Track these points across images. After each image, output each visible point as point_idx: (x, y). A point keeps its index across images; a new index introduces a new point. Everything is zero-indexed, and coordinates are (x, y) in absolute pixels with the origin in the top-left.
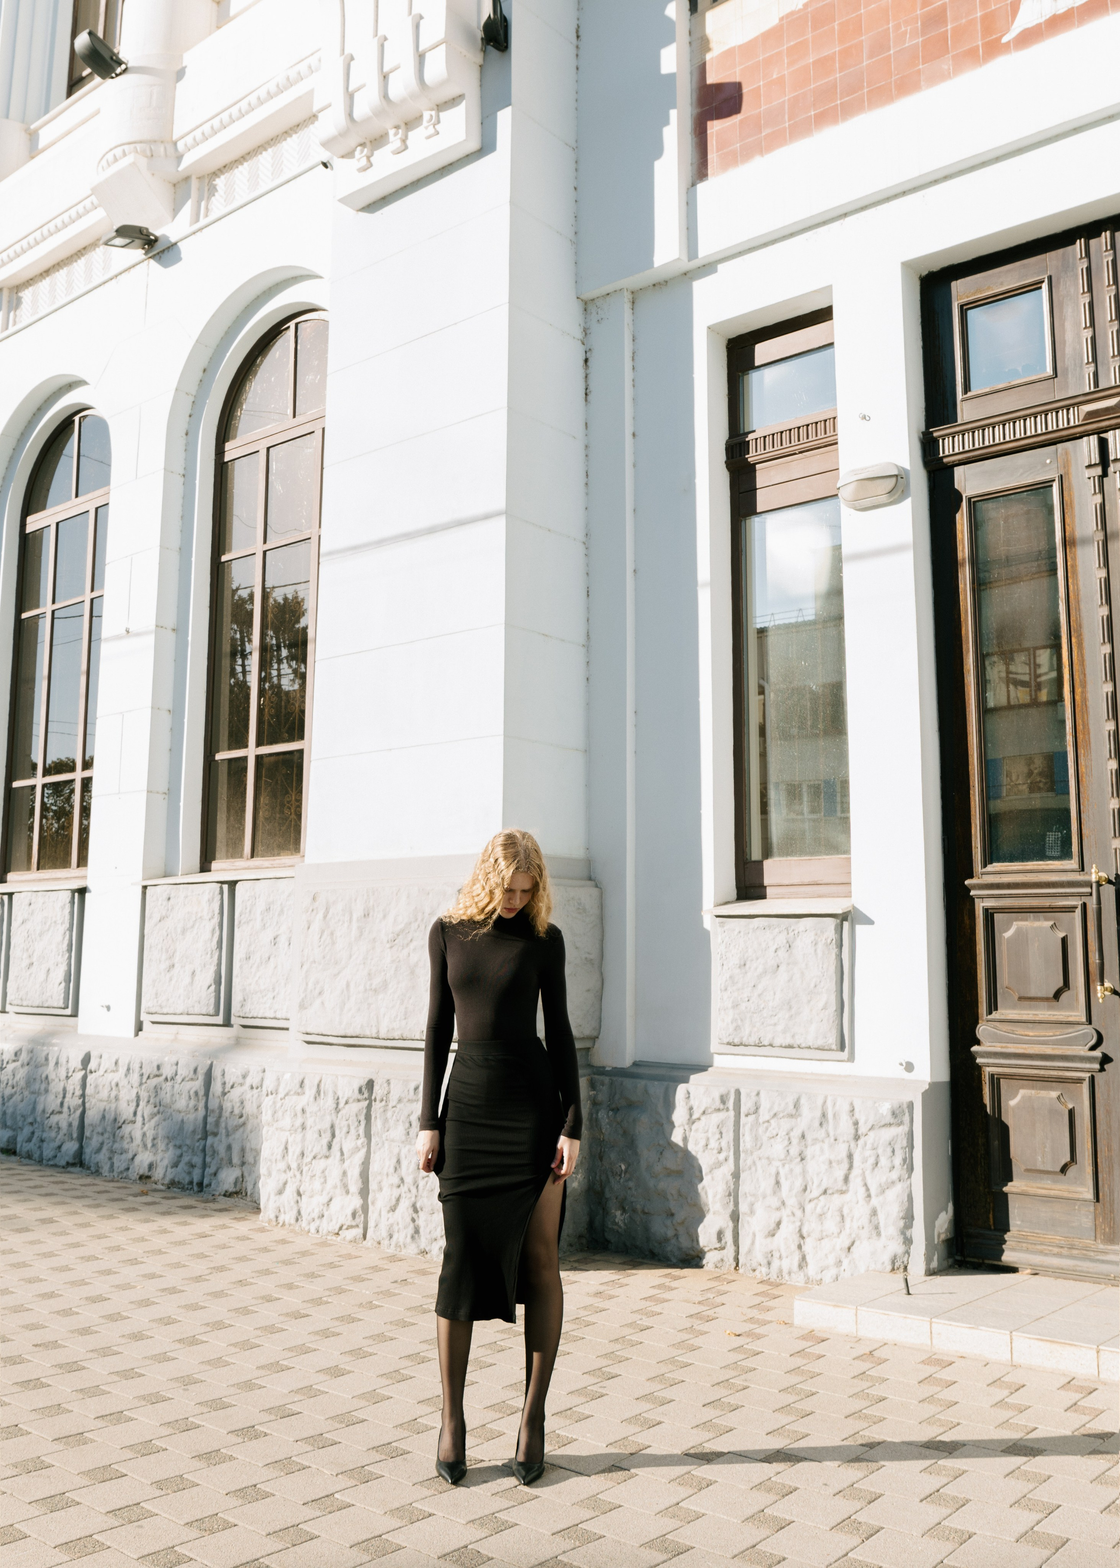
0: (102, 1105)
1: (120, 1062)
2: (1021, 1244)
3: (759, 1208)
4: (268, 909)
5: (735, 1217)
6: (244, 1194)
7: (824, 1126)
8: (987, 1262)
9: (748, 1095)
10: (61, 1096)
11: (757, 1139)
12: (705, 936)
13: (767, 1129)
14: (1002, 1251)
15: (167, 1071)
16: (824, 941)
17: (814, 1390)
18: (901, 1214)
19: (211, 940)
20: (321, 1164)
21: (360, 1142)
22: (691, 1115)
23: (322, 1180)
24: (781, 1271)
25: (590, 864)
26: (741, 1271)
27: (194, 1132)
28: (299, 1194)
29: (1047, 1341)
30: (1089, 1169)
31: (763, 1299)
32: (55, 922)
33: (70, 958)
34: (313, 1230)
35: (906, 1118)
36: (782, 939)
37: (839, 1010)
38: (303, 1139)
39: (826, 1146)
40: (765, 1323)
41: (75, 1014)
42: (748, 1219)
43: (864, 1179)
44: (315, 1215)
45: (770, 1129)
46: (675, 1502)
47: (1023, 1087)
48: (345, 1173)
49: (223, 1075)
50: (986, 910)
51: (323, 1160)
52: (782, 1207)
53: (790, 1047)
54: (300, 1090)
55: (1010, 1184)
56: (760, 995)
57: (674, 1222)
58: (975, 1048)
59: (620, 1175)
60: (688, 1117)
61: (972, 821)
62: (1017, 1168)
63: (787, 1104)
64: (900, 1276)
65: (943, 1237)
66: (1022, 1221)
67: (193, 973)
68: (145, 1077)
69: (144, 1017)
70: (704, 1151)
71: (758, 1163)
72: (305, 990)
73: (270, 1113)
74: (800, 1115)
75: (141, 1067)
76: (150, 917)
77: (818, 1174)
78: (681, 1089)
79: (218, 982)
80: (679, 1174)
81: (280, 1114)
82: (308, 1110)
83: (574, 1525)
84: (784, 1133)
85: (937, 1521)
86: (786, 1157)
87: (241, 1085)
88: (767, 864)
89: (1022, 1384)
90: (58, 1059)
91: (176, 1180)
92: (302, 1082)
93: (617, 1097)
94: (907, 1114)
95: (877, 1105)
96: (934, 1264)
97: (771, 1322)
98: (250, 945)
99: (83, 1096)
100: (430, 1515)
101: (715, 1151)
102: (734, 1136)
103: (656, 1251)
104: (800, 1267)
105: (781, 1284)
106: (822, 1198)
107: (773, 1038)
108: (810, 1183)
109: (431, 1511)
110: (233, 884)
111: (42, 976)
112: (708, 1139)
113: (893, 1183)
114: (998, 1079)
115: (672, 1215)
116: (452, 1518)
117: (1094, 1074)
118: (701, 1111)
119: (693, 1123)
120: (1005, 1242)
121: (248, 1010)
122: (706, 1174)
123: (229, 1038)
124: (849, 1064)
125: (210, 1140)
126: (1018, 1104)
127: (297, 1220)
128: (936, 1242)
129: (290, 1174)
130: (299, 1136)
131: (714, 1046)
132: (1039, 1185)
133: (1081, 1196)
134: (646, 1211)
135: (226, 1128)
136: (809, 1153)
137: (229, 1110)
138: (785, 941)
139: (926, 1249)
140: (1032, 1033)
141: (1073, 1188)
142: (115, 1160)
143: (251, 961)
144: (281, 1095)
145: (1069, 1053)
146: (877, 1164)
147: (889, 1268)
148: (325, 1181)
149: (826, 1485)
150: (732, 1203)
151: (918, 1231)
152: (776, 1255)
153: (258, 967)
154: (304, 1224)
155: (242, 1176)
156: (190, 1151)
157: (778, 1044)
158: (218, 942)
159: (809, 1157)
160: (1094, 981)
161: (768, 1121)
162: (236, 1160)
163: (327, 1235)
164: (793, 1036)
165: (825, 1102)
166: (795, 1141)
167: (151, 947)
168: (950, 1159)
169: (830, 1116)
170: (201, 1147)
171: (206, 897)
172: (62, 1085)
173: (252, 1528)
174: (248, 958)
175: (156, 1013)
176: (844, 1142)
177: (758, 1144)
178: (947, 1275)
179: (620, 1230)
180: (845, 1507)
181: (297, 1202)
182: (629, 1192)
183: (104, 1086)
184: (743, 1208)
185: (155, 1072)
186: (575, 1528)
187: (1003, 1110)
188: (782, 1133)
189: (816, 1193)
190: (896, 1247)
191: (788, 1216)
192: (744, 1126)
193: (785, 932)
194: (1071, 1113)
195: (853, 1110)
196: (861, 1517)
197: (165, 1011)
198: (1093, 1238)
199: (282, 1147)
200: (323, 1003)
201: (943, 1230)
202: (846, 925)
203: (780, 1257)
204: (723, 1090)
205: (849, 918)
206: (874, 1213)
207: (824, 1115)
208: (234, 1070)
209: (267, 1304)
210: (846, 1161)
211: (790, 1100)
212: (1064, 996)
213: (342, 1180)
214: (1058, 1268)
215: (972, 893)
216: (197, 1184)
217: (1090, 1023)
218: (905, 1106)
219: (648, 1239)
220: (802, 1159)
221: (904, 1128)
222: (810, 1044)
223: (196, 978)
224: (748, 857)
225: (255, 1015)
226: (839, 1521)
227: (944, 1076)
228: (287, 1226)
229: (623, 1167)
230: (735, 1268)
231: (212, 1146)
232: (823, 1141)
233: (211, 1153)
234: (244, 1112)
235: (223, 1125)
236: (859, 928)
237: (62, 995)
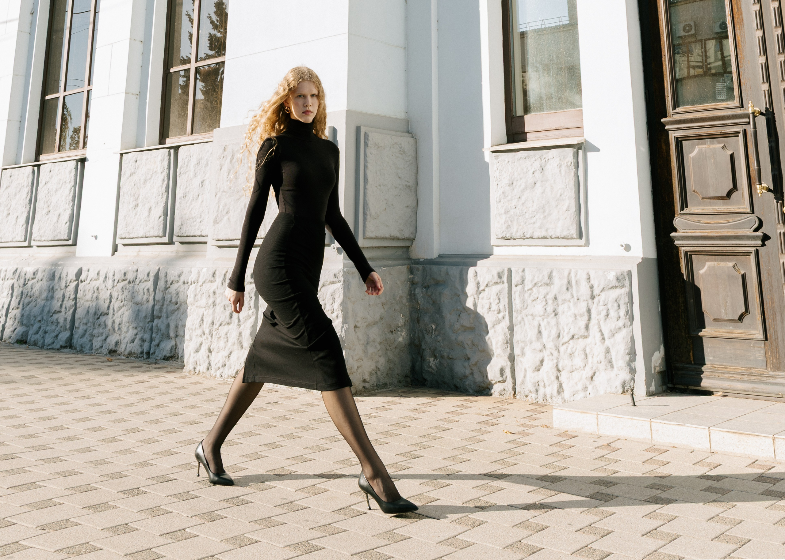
0: (87, 304)
1: (101, 273)
2: (714, 374)
3: (527, 350)
4: (198, 164)
5: (512, 358)
6: (176, 358)
7: (570, 290)
8: (690, 387)
9: (517, 271)
10: (61, 300)
11: (524, 302)
12: (486, 166)
13: (530, 294)
14: (701, 379)
15: (130, 277)
16: (566, 164)
17: (566, 466)
18: (627, 351)
19: (162, 186)
20: (225, 328)
21: (251, 312)
22: (478, 288)
23: (225, 340)
24: (545, 396)
25: (408, 122)
26: (518, 397)
27: (145, 317)
28: (210, 351)
29: (736, 433)
30: (759, 317)
31: (532, 413)
32: (65, 182)
33: (73, 205)
34: (218, 376)
35: (627, 282)
36: (537, 165)
37: (578, 211)
38: (214, 312)
39: (571, 304)
40: (532, 427)
41: (74, 244)
42: (521, 359)
43: (599, 327)
44: (220, 365)
45: (533, 294)
46: (453, 535)
47: (708, 260)
48: (240, 334)
49: (166, 276)
50: (677, 139)
51: (226, 326)
52: (544, 350)
53: (545, 238)
54: (212, 279)
55: (703, 330)
56: (523, 204)
57: (470, 364)
58: (673, 234)
59: (432, 333)
60: (476, 289)
61: (665, 79)
62: (708, 319)
63: (543, 276)
64: (628, 397)
65: (658, 369)
66: (714, 357)
67: (150, 209)
68: (116, 281)
69: (118, 241)
70: (488, 312)
71: (526, 319)
72: (218, 211)
73: (192, 296)
74: (553, 284)
75: (114, 275)
76: (125, 174)
77: (567, 325)
78: (471, 271)
79: (165, 214)
80: (472, 329)
81: (199, 296)
82: (217, 292)
83: (371, 550)
84: (543, 297)
85: (654, 549)
86: (545, 313)
87: (177, 282)
88: (527, 118)
89: (718, 463)
90: (61, 274)
91: (133, 351)
92: (214, 273)
93: (428, 278)
94: (627, 279)
95: (606, 273)
96: (653, 388)
97: (537, 426)
98: (186, 188)
99: (75, 299)
100: (257, 542)
101: (496, 312)
102: (509, 301)
103: (458, 385)
104: (559, 392)
105: (546, 405)
106: (571, 342)
107: (533, 232)
108: (562, 332)
109: (258, 539)
110: (176, 148)
111: (55, 219)
112: (490, 304)
113: (620, 328)
114: (691, 255)
115: (469, 359)
116: (273, 544)
117: (758, 248)
118: (485, 285)
119: (480, 293)
120: (702, 372)
121: (184, 232)
122: (491, 329)
123: (172, 252)
124: (586, 248)
125: (156, 321)
126: (705, 272)
127: (208, 369)
128: (653, 373)
129: (204, 337)
130: (211, 311)
131: (493, 241)
132: (724, 330)
133: (754, 337)
134: (451, 357)
135: (167, 312)
136: (560, 310)
137: (169, 300)
138: (539, 166)
139: (646, 377)
140: (713, 220)
141: (748, 331)
142: (94, 342)
143: (187, 198)
144: (200, 283)
145: (739, 234)
146: (608, 315)
147: (621, 391)
148: (227, 341)
149: (570, 524)
150: (509, 348)
151: (640, 364)
152: (541, 384)
153: (191, 202)
154: (212, 372)
155: (176, 344)
156: (143, 330)
157: (537, 237)
158: (166, 187)
159: (560, 313)
160: (754, 183)
161: (531, 289)
162: (172, 334)
163: (228, 378)
164: (547, 230)
165: (570, 274)
166: (550, 302)
167: (124, 194)
168: (660, 313)
169: (573, 283)
170: (149, 327)
171: (160, 158)
172: (62, 292)
173: (114, 551)
174: (185, 197)
175: (125, 238)
176: (584, 300)
177: (525, 306)
178: (662, 396)
179: (433, 371)
180: (584, 539)
181: (209, 356)
182: (438, 344)
183: (89, 290)
184: (517, 351)
185: (123, 278)
186: (371, 551)
187: (695, 277)
188: (541, 297)
189: (566, 339)
190: (625, 375)
191: (548, 356)
192: (515, 293)
193: (539, 159)
194: (744, 277)
195: (589, 278)
196: (595, 546)
197: (131, 236)
198: (765, 367)
199: (200, 319)
200: (229, 219)
201: (658, 365)
202: (580, 152)
203: (544, 386)
204: (499, 269)
205: (583, 148)
206: (608, 351)
207: (569, 283)
208: (173, 272)
209: (173, 417)
210: (586, 314)
211: (546, 273)
212: (734, 195)
213: (238, 339)
214: (741, 391)
215: (667, 127)
216: (146, 353)
217: (753, 213)
218: (625, 274)
219: (453, 377)
220: (556, 315)
221: (626, 290)
222: (558, 235)
223: (152, 212)
224: (514, 114)
225: (188, 235)
226: (578, 549)
227: (652, 254)
228: (201, 374)
229: (434, 327)
230: (514, 396)
231: (157, 326)
232: (569, 301)
233: (156, 331)
234: (178, 300)
235: (164, 310)
236: (589, 154)
237: (67, 231)
